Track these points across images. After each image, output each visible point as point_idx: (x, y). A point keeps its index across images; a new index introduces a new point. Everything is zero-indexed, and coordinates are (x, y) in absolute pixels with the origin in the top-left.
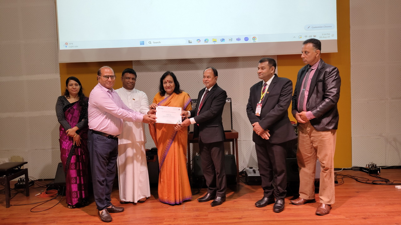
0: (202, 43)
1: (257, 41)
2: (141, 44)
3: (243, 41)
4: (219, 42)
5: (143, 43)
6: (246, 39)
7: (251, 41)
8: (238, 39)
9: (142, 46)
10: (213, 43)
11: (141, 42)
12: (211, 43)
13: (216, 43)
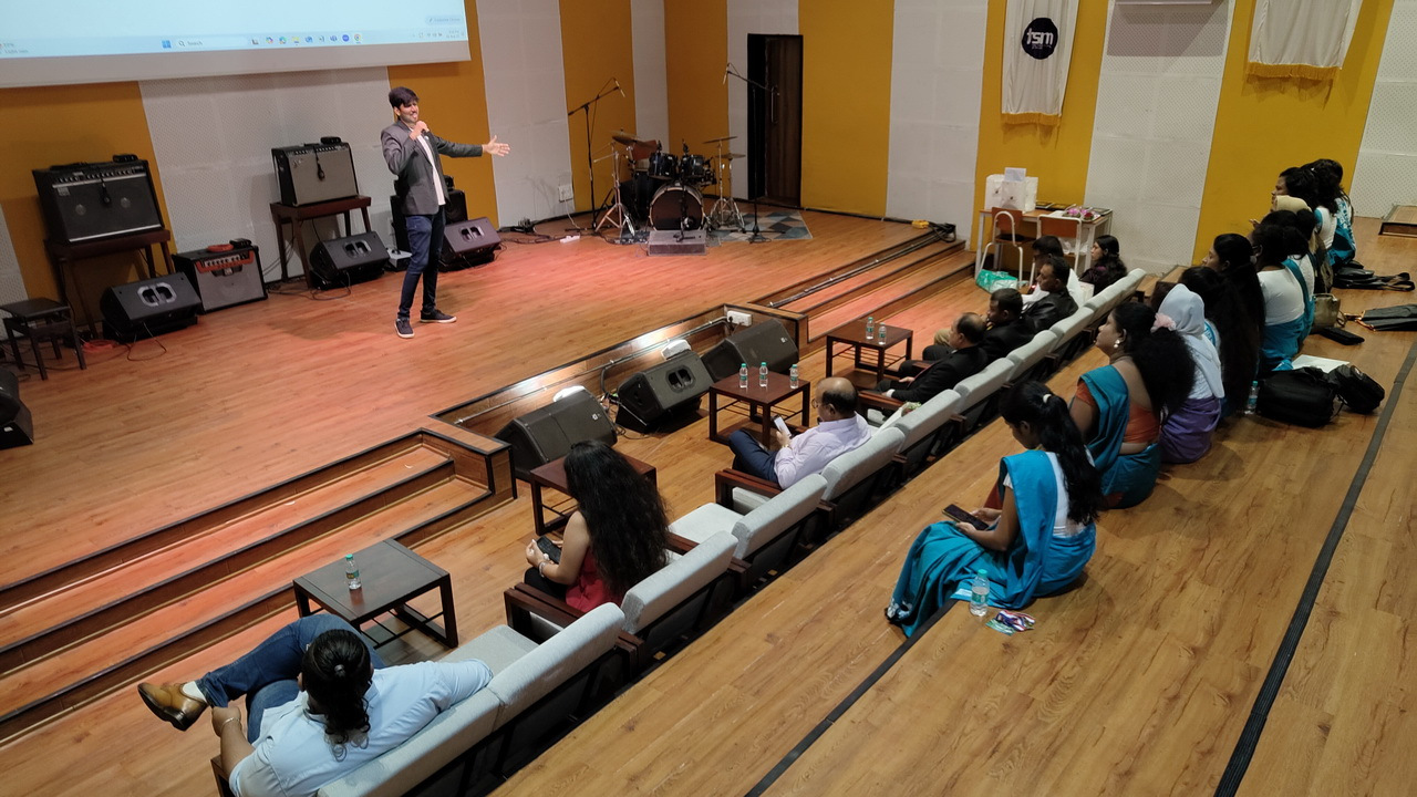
0: (276, 45)
1: (363, 42)
2: (165, 47)
3: (340, 42)
4: (303, 44)
5: (166, 44)
6: (346, 38)
7: (352, 42)
8: (334, 39)
9: (167, 50)
10: (294, 46)
11: (163, 42)
12: (290, 44)
13: (299, 46)
